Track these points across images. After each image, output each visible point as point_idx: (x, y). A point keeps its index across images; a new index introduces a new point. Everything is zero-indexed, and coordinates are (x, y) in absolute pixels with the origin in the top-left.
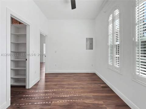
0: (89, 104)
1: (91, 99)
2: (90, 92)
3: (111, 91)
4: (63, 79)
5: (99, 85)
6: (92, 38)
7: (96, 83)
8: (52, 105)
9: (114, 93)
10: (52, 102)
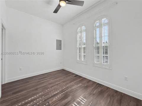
0: (76, 88)
1: (74, 85)
2: (71, 82)
3: (80, 77)
4: (39, 82)
5: (72, 76)
6: (61, 40)
7: (69, 76)
8: (51, 104)
9: (82, 77)
10: (49, 103)
